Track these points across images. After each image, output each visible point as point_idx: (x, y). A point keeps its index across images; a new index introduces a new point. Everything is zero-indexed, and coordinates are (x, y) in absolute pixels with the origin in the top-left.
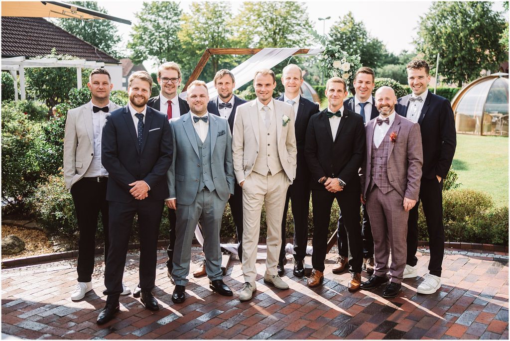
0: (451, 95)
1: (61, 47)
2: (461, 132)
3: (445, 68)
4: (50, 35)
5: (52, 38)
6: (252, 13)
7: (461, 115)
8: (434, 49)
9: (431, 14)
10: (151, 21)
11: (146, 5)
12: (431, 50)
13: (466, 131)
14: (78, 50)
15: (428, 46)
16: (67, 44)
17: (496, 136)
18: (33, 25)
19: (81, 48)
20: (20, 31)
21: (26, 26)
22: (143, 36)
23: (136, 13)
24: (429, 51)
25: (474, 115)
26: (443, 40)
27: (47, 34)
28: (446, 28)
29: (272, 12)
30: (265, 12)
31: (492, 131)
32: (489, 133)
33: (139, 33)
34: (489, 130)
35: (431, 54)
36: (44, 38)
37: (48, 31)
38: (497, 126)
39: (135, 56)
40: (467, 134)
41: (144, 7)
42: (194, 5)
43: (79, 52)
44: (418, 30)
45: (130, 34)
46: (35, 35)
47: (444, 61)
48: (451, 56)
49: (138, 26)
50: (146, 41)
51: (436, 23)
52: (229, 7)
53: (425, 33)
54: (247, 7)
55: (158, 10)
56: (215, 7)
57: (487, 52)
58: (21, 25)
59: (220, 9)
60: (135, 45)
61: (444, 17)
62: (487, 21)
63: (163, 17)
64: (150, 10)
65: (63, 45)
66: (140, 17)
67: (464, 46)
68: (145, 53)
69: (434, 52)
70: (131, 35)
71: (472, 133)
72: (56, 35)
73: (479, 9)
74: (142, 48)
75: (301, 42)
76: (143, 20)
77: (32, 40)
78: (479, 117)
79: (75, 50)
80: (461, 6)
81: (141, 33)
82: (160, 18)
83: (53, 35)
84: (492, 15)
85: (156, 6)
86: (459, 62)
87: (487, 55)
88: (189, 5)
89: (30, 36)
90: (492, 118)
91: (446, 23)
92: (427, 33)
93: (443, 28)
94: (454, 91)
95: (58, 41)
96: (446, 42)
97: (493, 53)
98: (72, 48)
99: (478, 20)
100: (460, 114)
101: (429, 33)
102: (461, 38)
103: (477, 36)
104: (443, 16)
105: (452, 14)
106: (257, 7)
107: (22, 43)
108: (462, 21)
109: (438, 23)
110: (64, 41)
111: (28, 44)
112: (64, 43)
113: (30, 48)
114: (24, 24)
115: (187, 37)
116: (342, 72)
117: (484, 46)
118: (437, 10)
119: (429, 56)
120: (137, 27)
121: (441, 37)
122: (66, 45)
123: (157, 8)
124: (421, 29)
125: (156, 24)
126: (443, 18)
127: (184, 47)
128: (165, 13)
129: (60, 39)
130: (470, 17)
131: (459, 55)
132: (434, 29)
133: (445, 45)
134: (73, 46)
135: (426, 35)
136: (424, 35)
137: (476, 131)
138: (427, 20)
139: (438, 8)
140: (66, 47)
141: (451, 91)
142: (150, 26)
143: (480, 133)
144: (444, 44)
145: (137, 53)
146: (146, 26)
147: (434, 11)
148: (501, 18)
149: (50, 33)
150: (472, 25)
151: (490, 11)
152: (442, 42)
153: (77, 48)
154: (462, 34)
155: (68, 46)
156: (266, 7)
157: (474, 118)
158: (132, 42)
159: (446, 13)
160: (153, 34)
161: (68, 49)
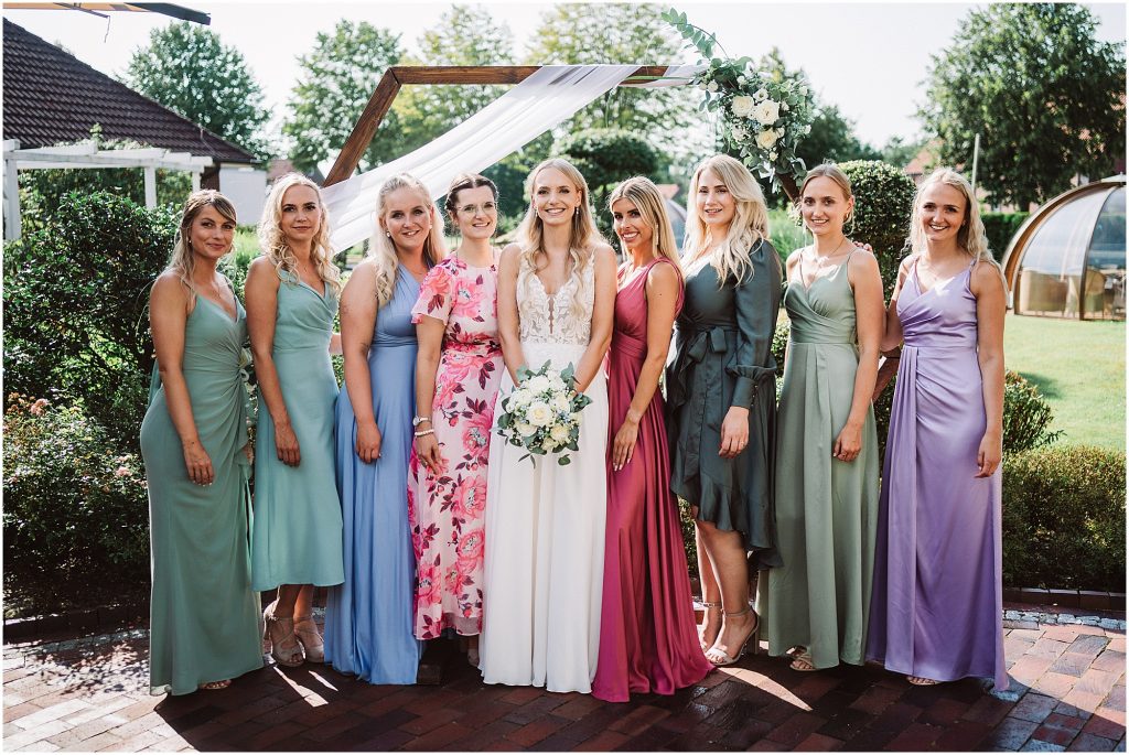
0: (1007, 230)
1: (123, 126)
2: (1033, 313)
3: (989, 172)
4: (98, 99)
5: (103, 107)
6: (556, 54)
7: (1034, 275)
8: (964, 129)
9: (959, 51)
10: (333, 73)
11: (323, 39)
12: (958, 130)
13: (1044, 310)
14: (161, 133)
15: (952, 121)
16: (137, 119)
17: (1117, 321)
18: (59, 78)
19: (169, 130)
20: (28, 90)
21: (42, 80)
22: (317, 108)
23: (301, 57)
24: (954, 132)
25: (1062, 274)
26: (985, 108)
27: (92, 98)
28: (992, 80)
29: (601, 51)
30: (586, 50)
31: (1106, 310)
32: (1099, 315)
33: (308, 101)
34: (1099, 308)
35: (959, 140)
36: (84, 105)
37: (94, 90)
38: (1116, 297)
39: (300, 151)
40: (1047, 317)
41: (319, 44)
42: (428, 37)
43: (162, 138)
44: (927, 86)
45: (289, 102)
46: (64, 99)
47: (988, 154)
48: (1003, 145)
49: (306, 84)
50: (323, 119)
51: (969, 70)
52: (507, 43)
53: (945, 93)
54: (545, 39)
55: (352, 50)
56: (475, 42)
57: (1085, 135)
58: (31, 78)
59: (486, 45)
60: (299, 126)
61: (988, 57)
62: (1085, 63)
63: (363, 64)
64: (332, 51)
65: (127, 122)
66: (311, 66)
67: (1033, 122)
68: (321, 144)
69: (967, 135)
70: (291, 105)
71: (1059, 314)
72: (110, 100)
73: (1067, 37)
74: (316, 134)
75: (666, 117)
76: (318, 72)
77: (56, 111)
78: (1074, 277)
79: (154, 133)
80: (1024, 30)
81: (312, 100)
82: (355, 68)
83: (104, 99)
84: (1096, 50)
85: (346, 42)
86: (1024, 157)
87: (1085, 141)
88: (418, 39)
89: (52, 101)
90: (1105, 280)
91: (992, 70)
92: (950, 92)
93: (986, 81)
94: (1014, 220)
95: (117, 113)
96: (992, 112)
97: (1098, 137)
98: (146, 128)
99: (1065, 62)
100: (1032, 272)
101: (954, 93)
102: (1026, 103)
103: (1062, 98)
104: (984, 54)
105: (1005, 50)
106: (568, 40)
107: (33, 117)
108: (1028, 67)
109: (974, 70)
110: (129, 114)
111: (46, 118)
112: (131, 118)
113: (51, 128)
114: (39, 76)
115: (414, 109)
116: (755, 128)
117: (1077, 121)
118: (971, 41)
119: (953, 144)
120: (303, 88)
121: (980, 102)
122: (133, 123)
123: (349, 45)
124: (934, 83)
125: (345, 80)
126: (986, 60)
127: (406, 130)
128: (366, 57)
129: (120, 109)
130: (1044, 57)
131: (1023, 141)
132: (964, 82)
133: (990, 119)
134: (150, 124)
135: (947, 96)
136: (942, 97)
137: (1067, 311)
138: (948, 64)
139: (974, 37)
140: (134, 127)
141: (1006, 220)
142: (333, 86)
143: (1078, 315)
144: (987, 117)
145: (303, 144)
146: (323, 86)
147: (963, 43)
148: (1117, 58)
149: (97, 95)
150: (1052, 74)
151: (1092, 42)
152: (982, 112)
153: (158, 129)
154: (1027, 95)
155: (139, 123)
156: (588, 40)
157: (1062, 279)
158: (293, 120)
159: (991, 47)
160: (339, 104)
161: (138, 132)
